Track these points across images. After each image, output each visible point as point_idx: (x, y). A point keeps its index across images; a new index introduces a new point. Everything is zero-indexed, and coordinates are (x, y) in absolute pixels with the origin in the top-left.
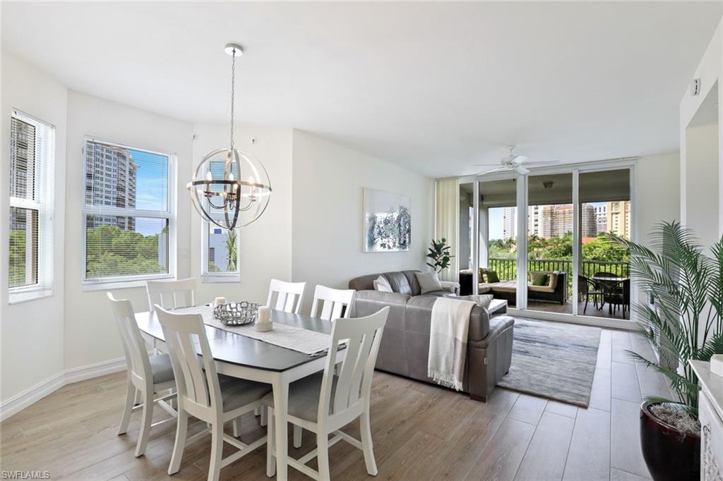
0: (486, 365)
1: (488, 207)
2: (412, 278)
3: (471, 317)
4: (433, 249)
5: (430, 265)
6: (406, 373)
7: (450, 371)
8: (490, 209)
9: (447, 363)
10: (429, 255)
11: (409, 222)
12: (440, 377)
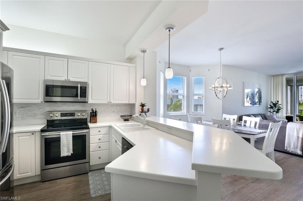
1: (299, 86)
2: (263, 116)
4: (272, 105)
5: (270, 112)
7: (295, 148)
9: (294, 145)
10: (269, 108)
11: (261, 95)
12: (291, 149)
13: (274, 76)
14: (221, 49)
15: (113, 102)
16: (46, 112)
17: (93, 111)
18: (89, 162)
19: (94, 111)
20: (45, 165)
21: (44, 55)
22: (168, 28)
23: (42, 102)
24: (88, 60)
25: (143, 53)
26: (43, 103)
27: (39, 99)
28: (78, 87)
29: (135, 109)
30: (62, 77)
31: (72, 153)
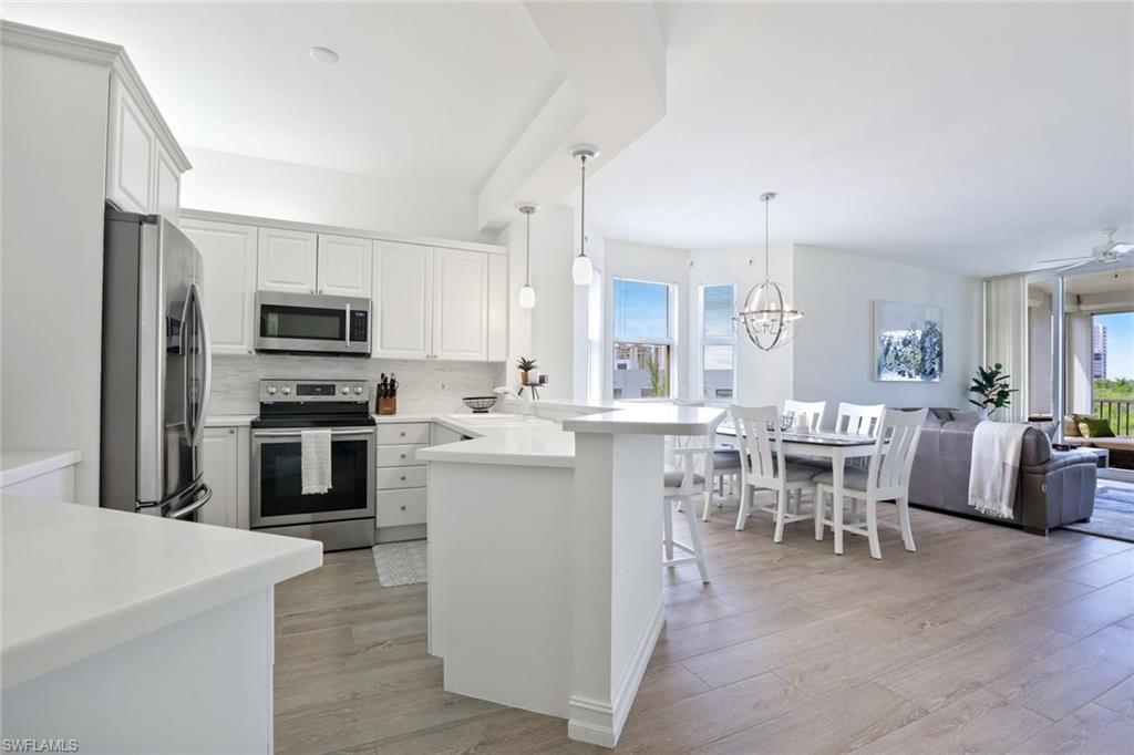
0: (1044, 494)
1: (1092, 314)
3: (1024, 440)
4: (981, 379)
5: (974, 402)
6: (940, 505)
7: (996, 499)
8: (1095, 317)
9: (993, 489)
10: (974, 389)
11: (940, 343)
12: (984, 505)
13: (988, 280)
14: (769, 196)
15: (442, 356)
16: (258, 380)
17: (386, 379)
18: (374, 517)
19: (389, 382)
20: (263, 515)
21: (255, 226)
22: (579, 153)
23: (250, 352)
24: (372, 237)
25: (526, 215)
26: (254, 353)
27: (242, 344)
28: (344, 311)
29: (505, 378)
30: (302, 284)
31: (331, 487)
